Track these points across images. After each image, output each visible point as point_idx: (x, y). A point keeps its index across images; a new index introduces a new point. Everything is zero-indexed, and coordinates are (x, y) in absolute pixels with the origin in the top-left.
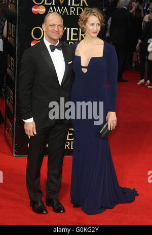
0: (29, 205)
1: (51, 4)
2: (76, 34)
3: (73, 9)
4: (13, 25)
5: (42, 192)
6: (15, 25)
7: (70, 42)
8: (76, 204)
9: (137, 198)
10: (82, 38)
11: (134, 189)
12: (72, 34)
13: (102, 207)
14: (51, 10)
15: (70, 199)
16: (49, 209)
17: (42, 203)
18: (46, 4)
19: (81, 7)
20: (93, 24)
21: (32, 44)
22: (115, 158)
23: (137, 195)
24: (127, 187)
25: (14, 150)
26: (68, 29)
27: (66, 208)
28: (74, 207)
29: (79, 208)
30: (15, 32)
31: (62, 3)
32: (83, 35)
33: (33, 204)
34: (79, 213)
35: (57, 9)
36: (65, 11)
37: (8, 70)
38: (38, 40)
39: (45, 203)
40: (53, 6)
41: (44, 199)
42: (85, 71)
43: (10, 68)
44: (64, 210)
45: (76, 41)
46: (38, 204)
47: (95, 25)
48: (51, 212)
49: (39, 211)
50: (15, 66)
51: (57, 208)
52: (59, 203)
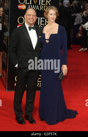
0: (15, 119)
1: (29, 4)
2: (43, 21)
3: (42, 7)
4: (7, 16)
5: (22, 112)
6: (8, 15)
7: (40, 26)
8: (42, 119)
9: (77, 116)
10: (47, 24)
11: (76, 110)
12: (41, 21)
13: (57, 121)
14: (29, 7)
15: (39, 116)
16: (27, 121)
17: (23, 118)
18: (26, 3)
19: (46, 5)
20: (51, 14)
21: (18, 27)
22: (65, 93)
23: (77, 114)
24: (72, 109)
25: (7, 87)
26: (39, 18)
27: (36, 121)
28: (41, 120)
29: (43, 121)
30: (8, 19)
31: (35, 3)
32: (47, 22)
33: (17, 118)
34: (44, 124)
35: (32, 6)
36: (37, 8)
37: (4, 41)
38: (21, 24)
39: (24, 118)
40: (30, 5)
41: (24, 116)
42: (47, 41)
43: (5, 40)
44: (35, 122)
45: (43, 25)
46: (20, 119)
47: (53, 15)
48: (28, 123)
49: (21, 122)
50: (8, 39)
51: (31, 121)
52: (32, 118)
